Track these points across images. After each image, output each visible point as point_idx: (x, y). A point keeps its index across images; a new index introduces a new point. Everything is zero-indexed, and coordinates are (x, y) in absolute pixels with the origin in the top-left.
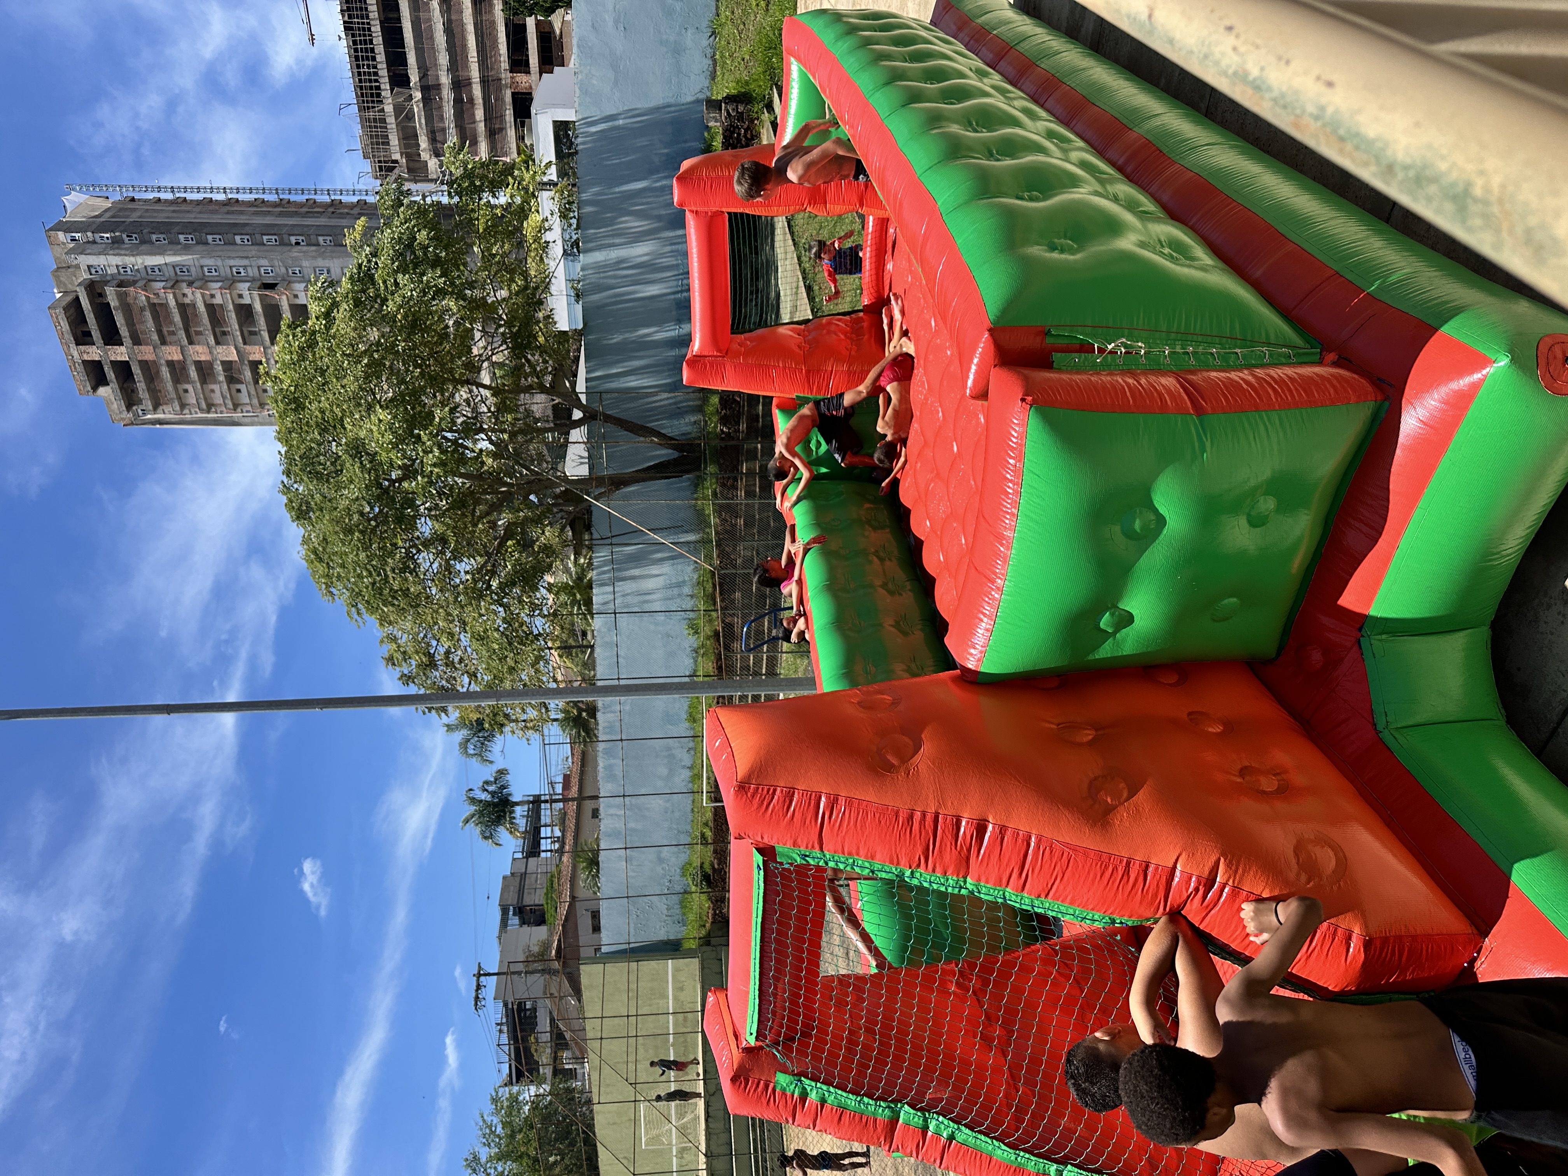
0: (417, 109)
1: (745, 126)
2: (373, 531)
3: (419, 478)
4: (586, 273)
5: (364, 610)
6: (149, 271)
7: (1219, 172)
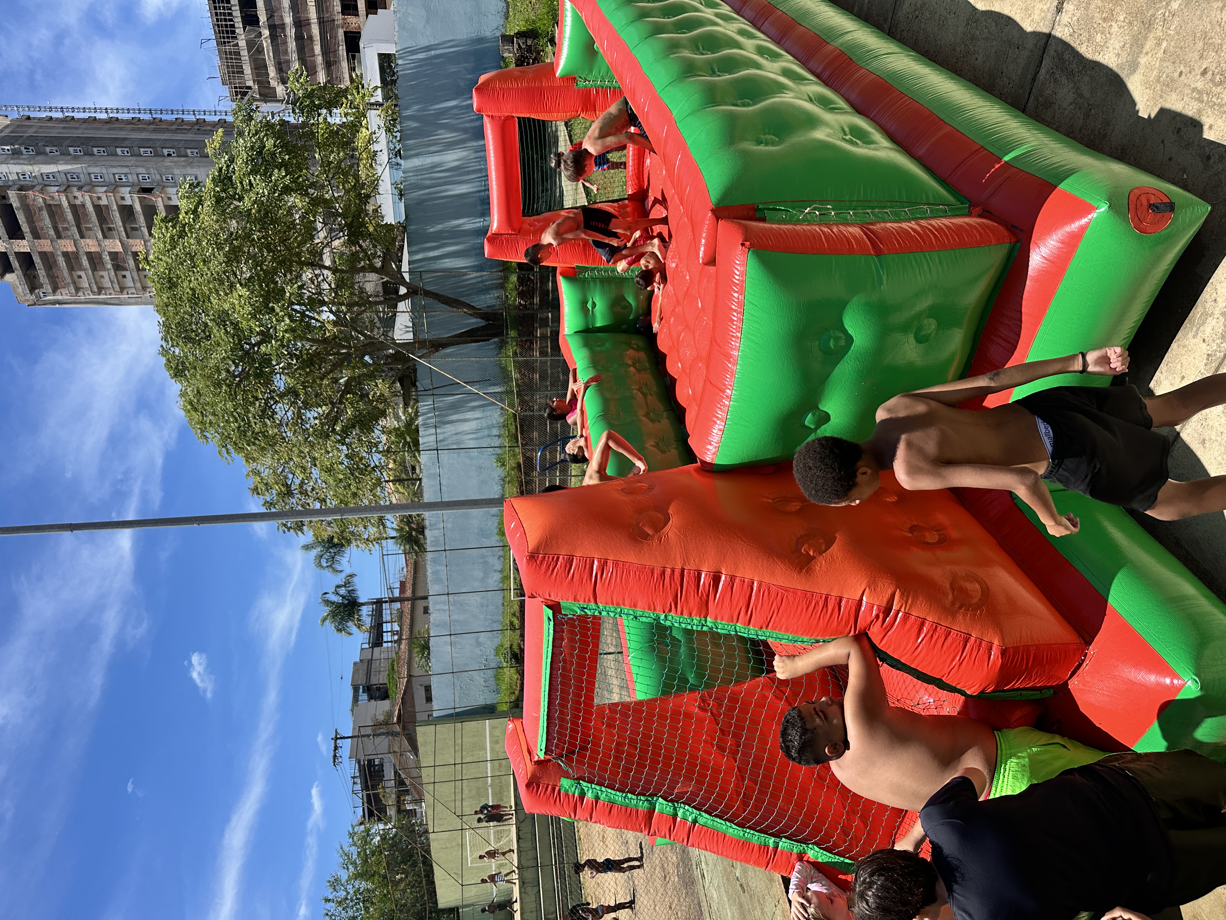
0: (266, 44)
1: (533, 57)
2: (238, 385)
3: (273, 342)
4: (407, 175)
5: (232, 450)
6: (45, 177)
7: (895, 75)
